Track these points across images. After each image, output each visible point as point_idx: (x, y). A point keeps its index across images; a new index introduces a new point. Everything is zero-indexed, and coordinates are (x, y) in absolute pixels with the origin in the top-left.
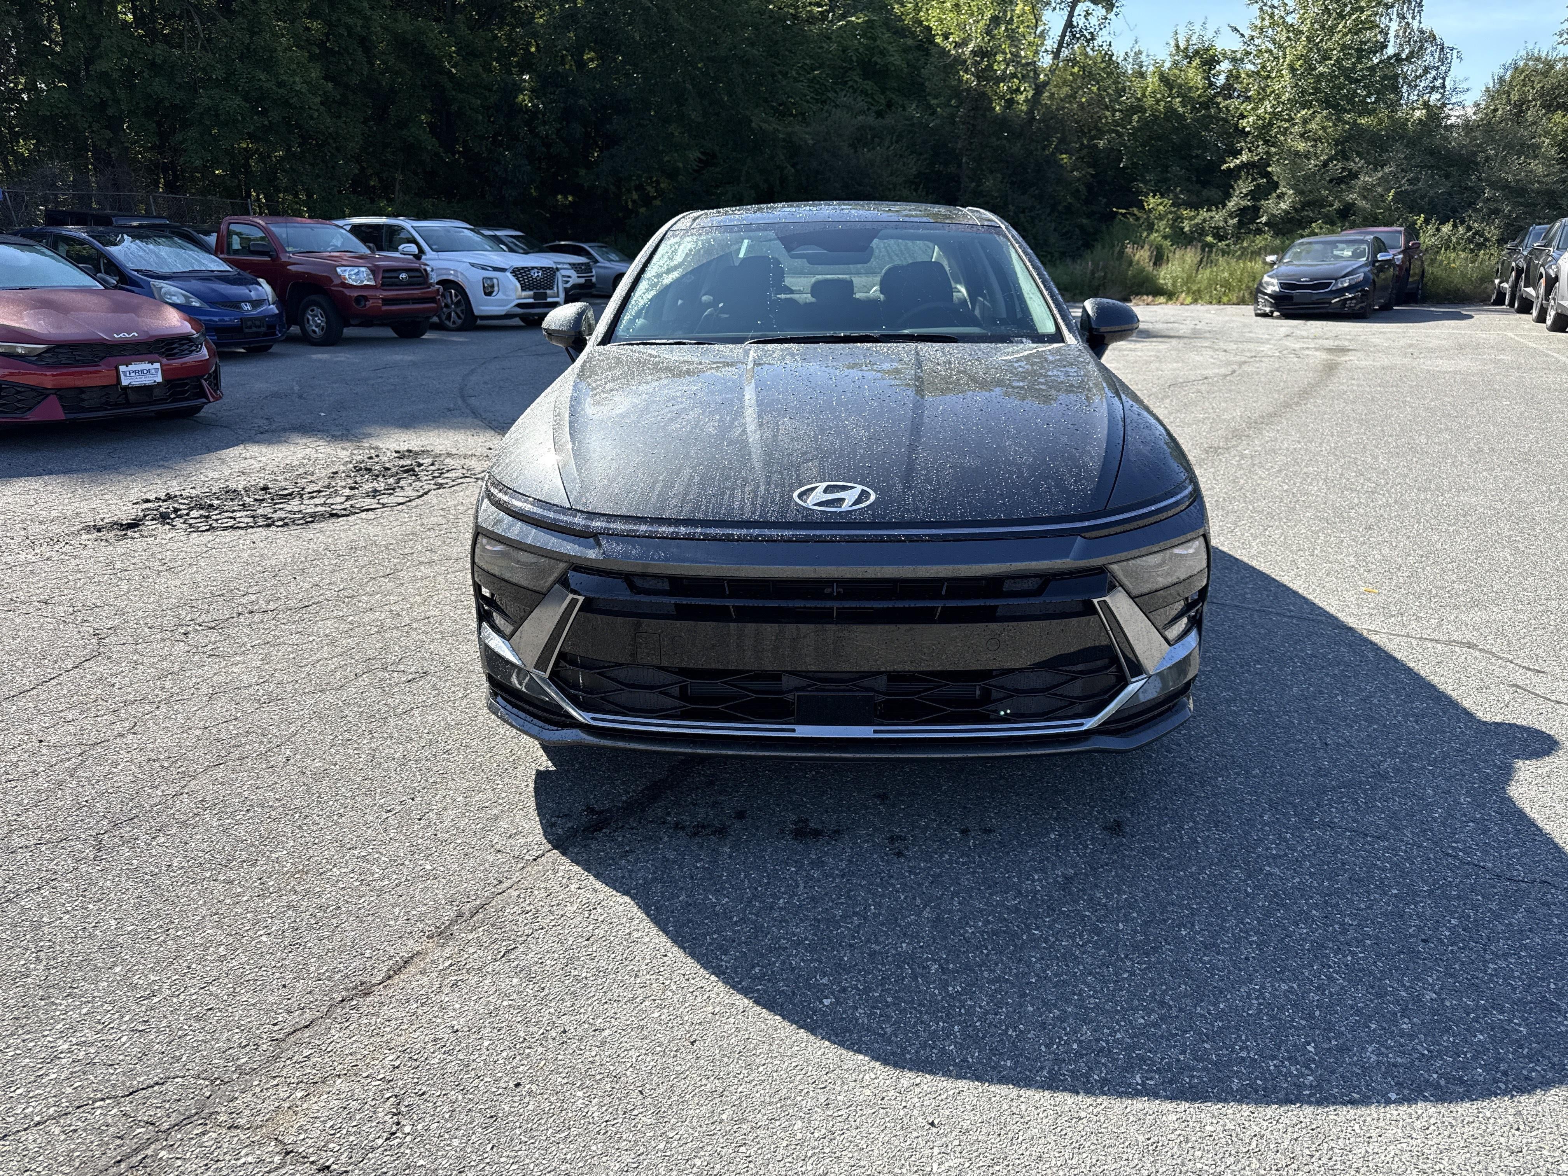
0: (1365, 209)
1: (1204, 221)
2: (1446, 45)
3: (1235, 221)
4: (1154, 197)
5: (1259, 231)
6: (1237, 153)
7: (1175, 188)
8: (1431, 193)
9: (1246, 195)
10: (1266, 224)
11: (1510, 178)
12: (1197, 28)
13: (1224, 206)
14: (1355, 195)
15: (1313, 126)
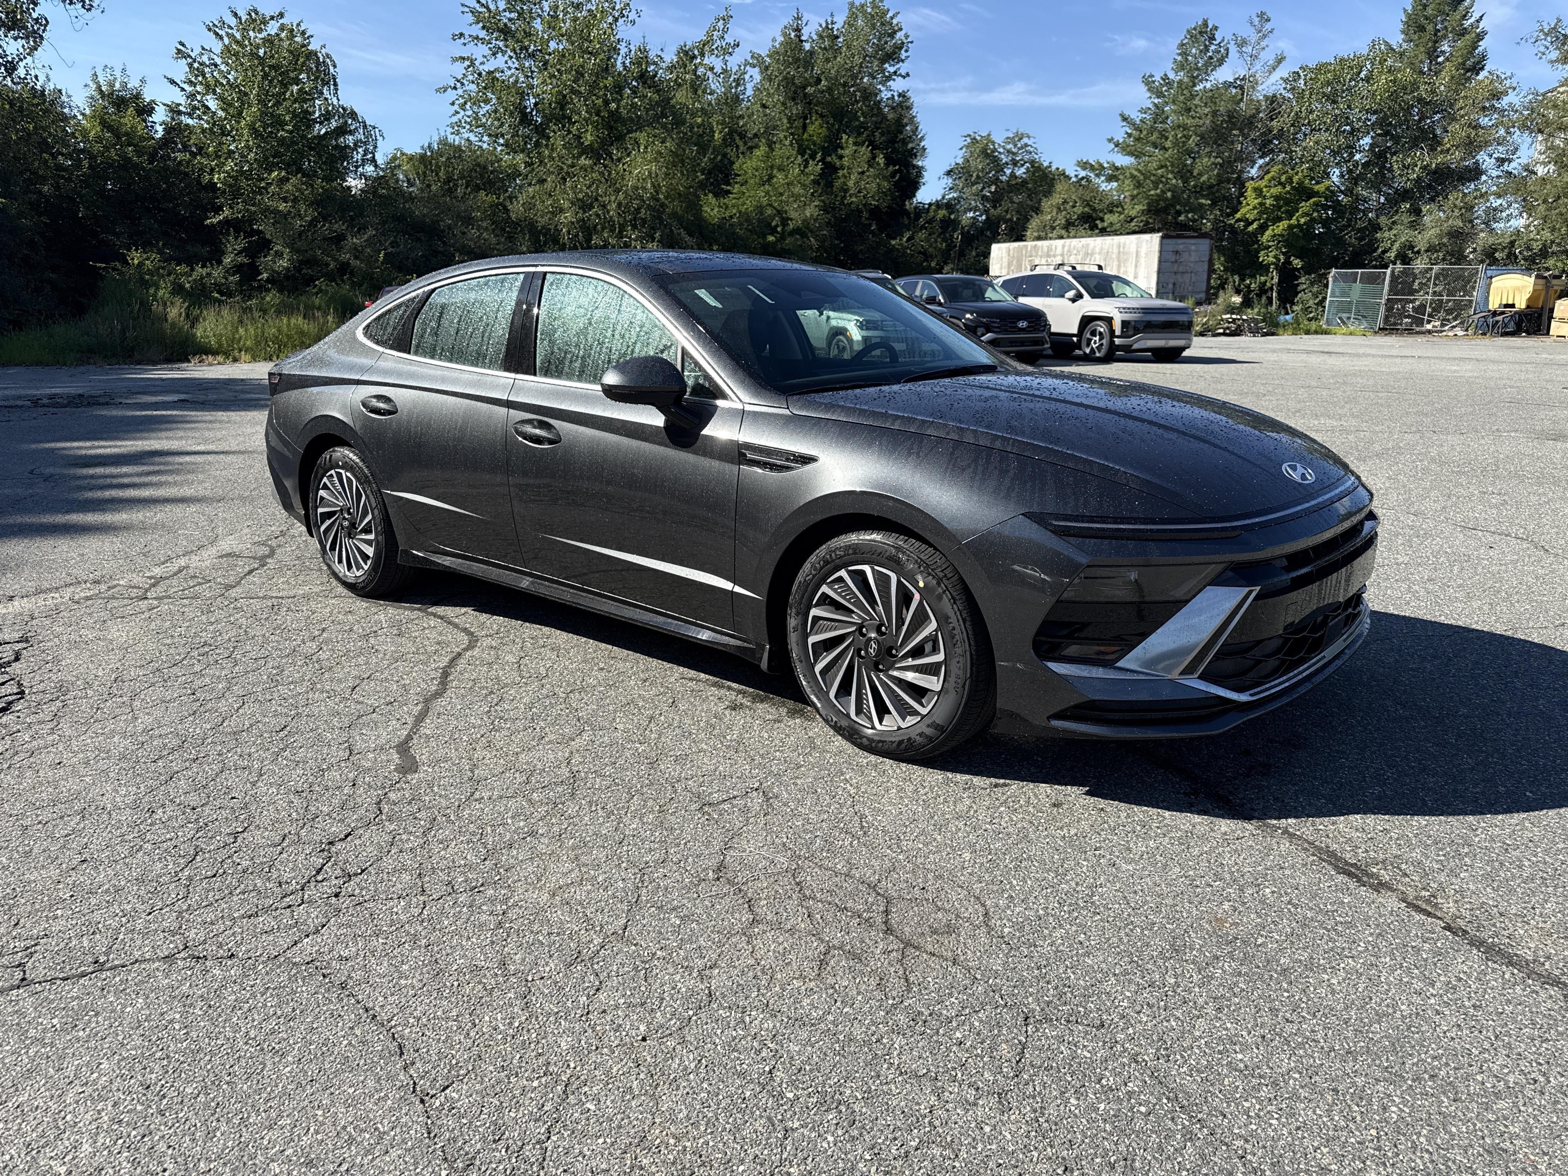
0: (360, 269)
1: (202, 278)
2: (368, 123)
3: (237, 277)
4: (136, 250)
5: (261, 288)
6: (218, 209)
7: (157, 243)
8: (413, 255)
9: (240, 252)
10: (268, 280)
11: (471, 244)
12: (118, 74)
13: (219, 262)
14: (348, 256)
15: (288, 187)
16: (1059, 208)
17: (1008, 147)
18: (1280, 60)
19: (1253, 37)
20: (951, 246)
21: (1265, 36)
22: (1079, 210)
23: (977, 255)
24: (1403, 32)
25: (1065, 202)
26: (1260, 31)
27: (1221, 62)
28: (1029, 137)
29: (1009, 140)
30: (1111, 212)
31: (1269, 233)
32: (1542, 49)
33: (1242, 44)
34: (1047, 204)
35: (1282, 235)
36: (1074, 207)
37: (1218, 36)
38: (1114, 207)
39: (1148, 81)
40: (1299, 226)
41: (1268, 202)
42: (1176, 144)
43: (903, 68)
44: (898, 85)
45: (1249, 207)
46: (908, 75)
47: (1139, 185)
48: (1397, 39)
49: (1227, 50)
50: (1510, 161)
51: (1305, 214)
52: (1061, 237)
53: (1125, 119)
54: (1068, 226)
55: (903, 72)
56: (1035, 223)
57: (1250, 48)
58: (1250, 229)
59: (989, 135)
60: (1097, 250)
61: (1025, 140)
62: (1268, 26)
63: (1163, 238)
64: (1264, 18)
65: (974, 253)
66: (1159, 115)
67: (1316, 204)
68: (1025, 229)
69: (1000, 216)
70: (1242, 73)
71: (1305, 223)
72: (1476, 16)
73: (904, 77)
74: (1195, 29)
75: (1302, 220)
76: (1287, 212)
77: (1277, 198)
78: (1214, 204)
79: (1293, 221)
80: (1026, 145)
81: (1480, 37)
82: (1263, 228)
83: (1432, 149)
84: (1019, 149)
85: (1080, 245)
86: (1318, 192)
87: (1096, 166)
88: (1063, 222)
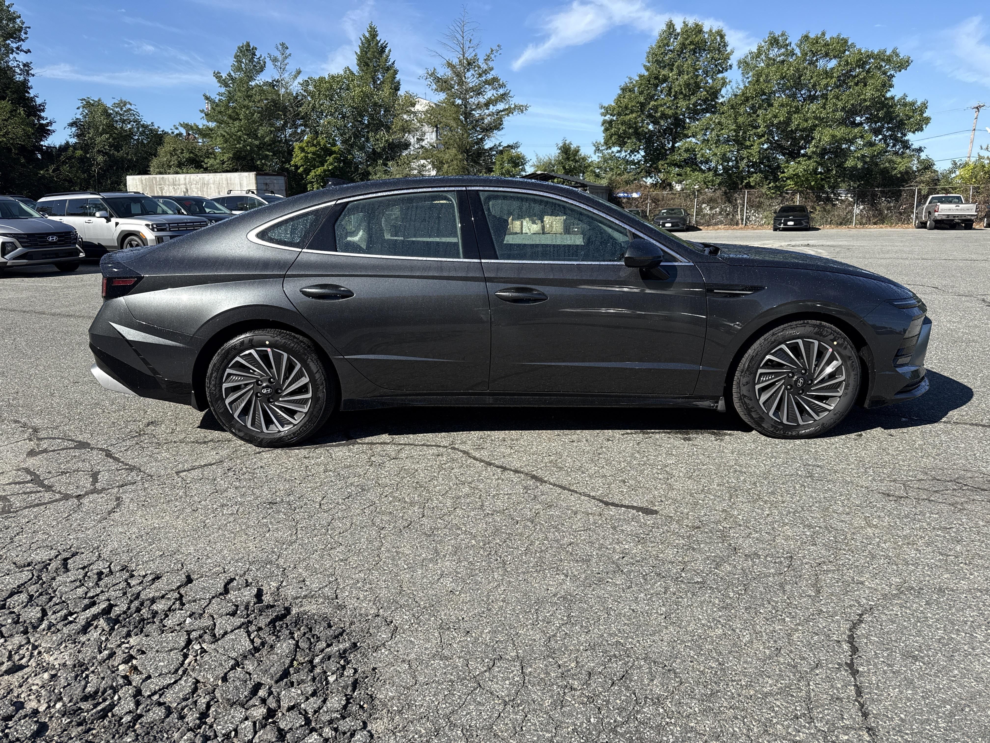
16: (171, 154)
17: (116, 110)
18: (299, 72)
19: (280, 57)
20: (91, 176)
21: (286, 58)
22: (186, 155)
23: (112, 183)
24: (358, 65)
25: (175, 150)
26: (283, 54)
27: (262, 69)
28: (131, 104)
29: (116, 105)
30: (208, 157)
31: (312, 174)
32: (429, 83)
33: (275, 60)
34: (161, 151)
35: (320, 175)
36: (182, 153)
37: (258, 54)
38: (209, 154)
39: (217, 76)
40: (329, 170)
41: (310, 155)
42: (246, 117)
43: (25, 46)
44: (22, 58)
45: (297, 158)
46: (29, 51)
47: (226, 141)
48: (355, 69)
49: (265, 62)
50: (423, 140)
51: (331, 164)
52: (177, 173)
53: (207, 98)
54: (180, 165)
55: (24, 48)
56: (155, 162)
57: (279, 63)
58: (299, 171)
59: (99, 100)
60: (211, 181)
61: (128, 106)
62: (288, 52)
63: (256, 175)
64: (284, 47)
65: (109, 182)
66: (231, 98)
67: (335, 158)
68: (148, 166)
69: (122, 157)
70: (277, 77)
71: (332, 169)
72: (392, 61)
73: (26, 53)
74: (242, 47)
75: (330, 168)
76: (320, 162)
77: (314, 153)
78: (274, 155)
79: (325, 167)
80: (130, 109)
81: (396, 72)
82: (307, 172)
83: (388, 132)
84: (125, 111)
85: (198, 178)
86: (335, 151)
87: (195, 128)
88: (176, 162)
